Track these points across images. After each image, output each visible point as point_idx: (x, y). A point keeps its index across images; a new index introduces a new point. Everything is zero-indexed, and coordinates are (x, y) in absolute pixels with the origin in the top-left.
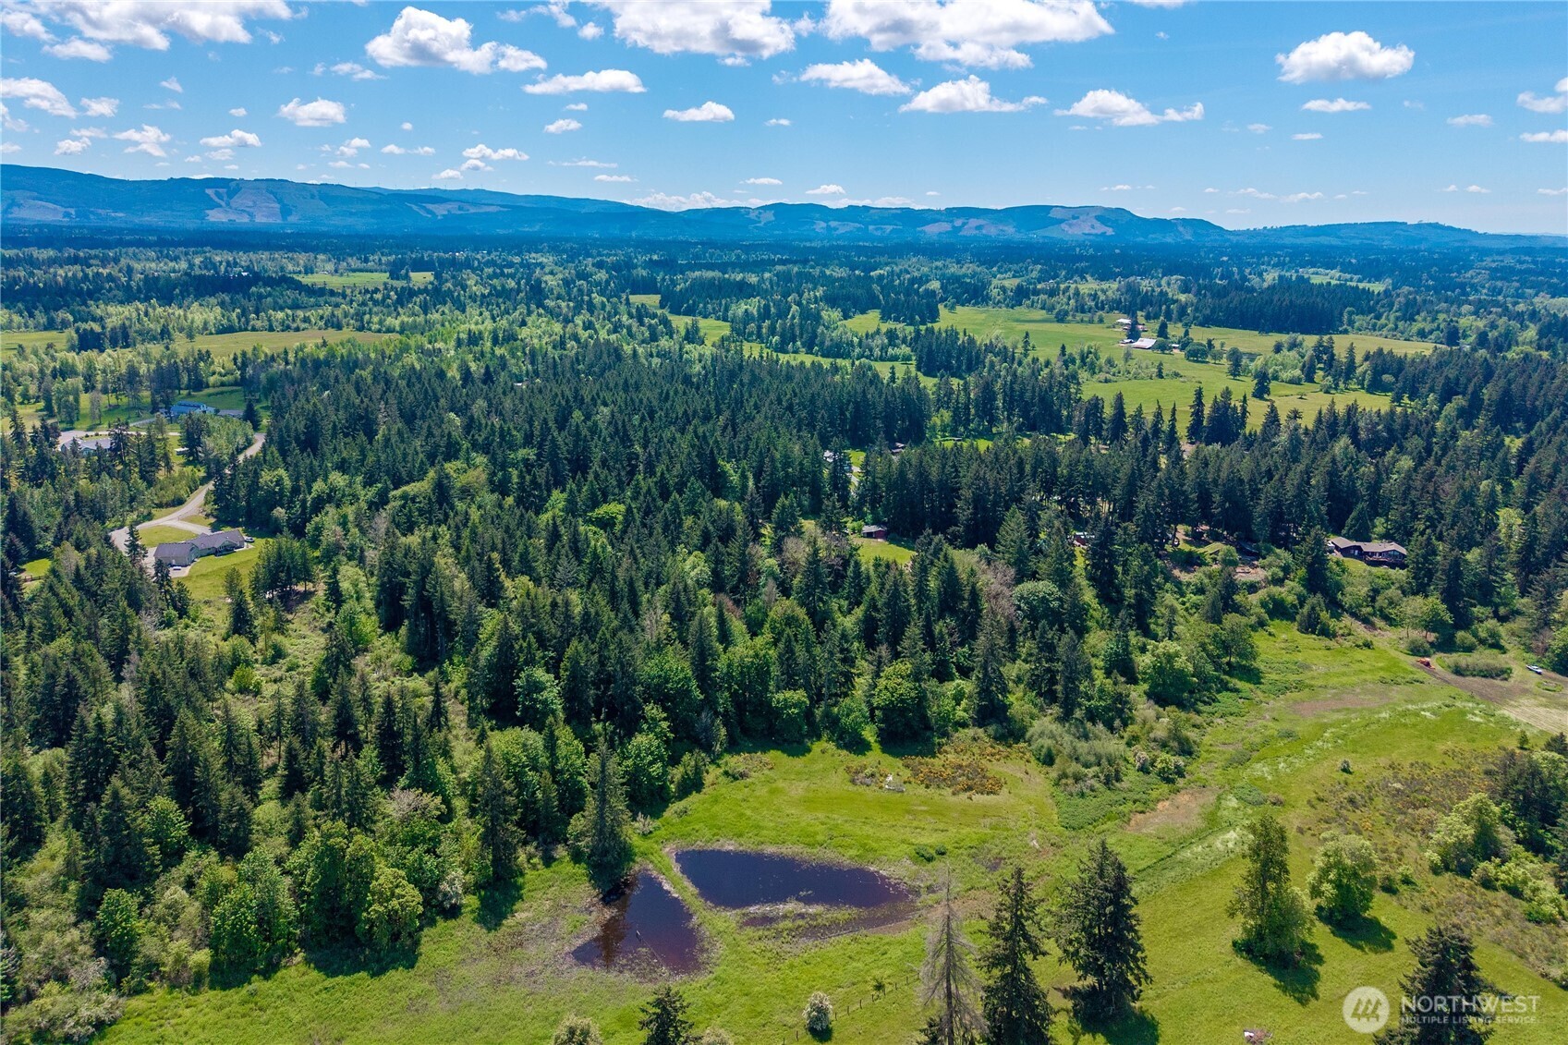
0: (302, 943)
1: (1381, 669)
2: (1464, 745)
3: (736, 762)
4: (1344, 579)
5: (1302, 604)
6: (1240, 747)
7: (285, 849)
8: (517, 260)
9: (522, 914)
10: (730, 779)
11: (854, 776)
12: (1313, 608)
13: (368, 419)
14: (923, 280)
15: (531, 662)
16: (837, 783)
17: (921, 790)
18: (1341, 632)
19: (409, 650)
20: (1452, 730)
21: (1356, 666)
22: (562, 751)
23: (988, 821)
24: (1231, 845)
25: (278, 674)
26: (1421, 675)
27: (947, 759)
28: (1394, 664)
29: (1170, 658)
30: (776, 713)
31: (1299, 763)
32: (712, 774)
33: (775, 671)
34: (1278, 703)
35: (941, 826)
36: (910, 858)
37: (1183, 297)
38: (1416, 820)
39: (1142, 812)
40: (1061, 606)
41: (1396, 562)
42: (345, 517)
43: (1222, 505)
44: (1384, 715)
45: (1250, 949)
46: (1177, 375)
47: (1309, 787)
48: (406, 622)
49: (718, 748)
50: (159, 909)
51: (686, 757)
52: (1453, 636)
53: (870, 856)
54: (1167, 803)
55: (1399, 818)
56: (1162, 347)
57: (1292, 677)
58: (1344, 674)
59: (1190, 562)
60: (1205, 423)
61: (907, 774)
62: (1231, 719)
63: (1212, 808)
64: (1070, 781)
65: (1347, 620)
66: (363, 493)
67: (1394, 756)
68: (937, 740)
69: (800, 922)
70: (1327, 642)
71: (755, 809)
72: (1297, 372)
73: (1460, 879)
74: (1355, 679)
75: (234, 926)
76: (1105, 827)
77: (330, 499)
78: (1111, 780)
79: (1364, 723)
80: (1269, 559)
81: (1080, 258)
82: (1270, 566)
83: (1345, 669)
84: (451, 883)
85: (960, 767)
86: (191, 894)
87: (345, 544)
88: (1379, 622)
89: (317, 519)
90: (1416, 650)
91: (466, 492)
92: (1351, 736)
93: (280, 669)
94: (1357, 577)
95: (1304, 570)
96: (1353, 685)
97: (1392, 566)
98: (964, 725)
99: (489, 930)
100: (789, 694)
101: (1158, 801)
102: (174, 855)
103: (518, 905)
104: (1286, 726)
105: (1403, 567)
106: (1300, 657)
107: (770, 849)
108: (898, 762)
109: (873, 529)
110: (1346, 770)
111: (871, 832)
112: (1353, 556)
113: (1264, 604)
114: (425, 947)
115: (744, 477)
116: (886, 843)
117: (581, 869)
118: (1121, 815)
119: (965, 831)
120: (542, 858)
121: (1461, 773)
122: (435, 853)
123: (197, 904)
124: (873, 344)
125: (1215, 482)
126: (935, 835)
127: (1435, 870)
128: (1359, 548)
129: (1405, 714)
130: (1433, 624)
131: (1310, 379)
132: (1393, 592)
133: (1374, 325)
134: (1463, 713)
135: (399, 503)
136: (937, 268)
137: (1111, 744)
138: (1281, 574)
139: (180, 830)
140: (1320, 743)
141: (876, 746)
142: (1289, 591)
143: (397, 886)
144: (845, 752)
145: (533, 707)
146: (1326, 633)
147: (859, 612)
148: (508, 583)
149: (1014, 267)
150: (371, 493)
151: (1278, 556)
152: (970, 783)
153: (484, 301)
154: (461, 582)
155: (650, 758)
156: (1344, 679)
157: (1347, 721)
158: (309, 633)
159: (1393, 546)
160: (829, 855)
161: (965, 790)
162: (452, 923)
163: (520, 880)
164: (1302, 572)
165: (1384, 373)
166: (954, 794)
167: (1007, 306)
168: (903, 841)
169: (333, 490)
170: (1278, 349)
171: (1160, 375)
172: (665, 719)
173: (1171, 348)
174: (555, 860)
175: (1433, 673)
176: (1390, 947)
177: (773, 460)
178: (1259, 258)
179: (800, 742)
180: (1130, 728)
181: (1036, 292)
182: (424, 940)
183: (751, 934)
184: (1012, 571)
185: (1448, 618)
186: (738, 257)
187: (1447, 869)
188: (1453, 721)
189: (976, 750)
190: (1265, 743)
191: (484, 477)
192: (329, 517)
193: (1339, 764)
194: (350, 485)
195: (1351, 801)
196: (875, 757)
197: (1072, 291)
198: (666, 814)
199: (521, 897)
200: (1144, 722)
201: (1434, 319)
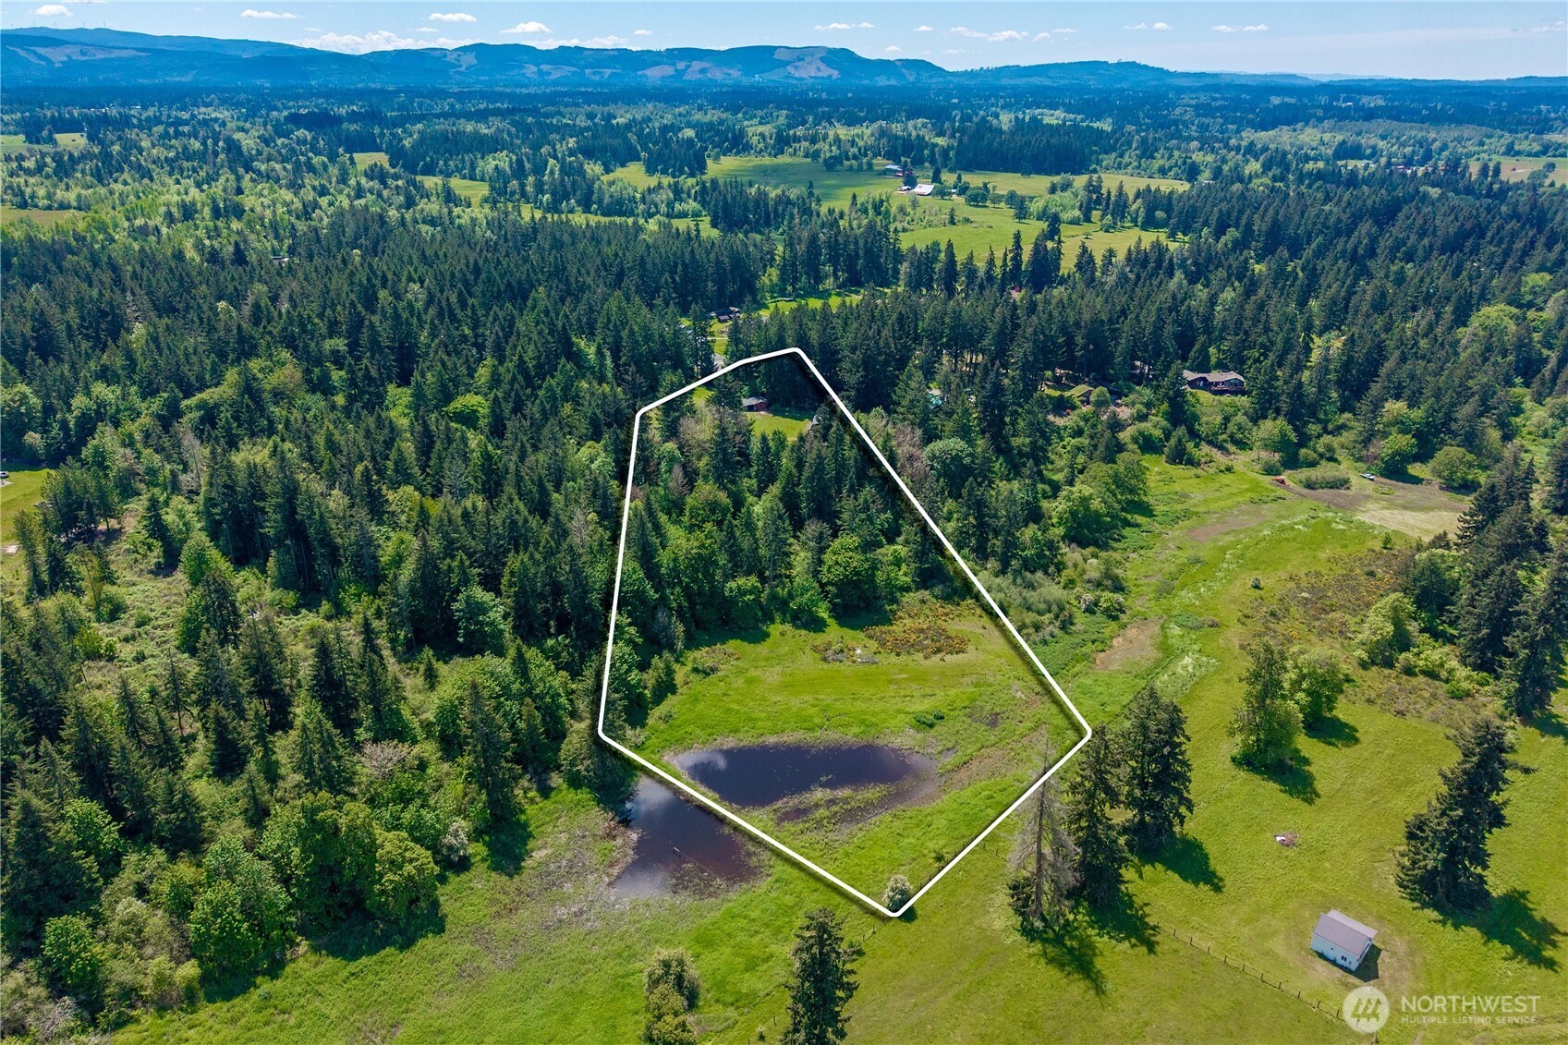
0: (302, 930)
1: (1248, 490)
2: (1339, 551)
3: (702, 656)
4: (1198, 408)
5: (1168, 437)
6: (1159, 576)
7: (248, 832)
8: (185, 115)
9: (538, 855)
10: (702, 675)
11: (823, 654)
12: (1180, 440)
13: (114, 315)
14: (674, 128)
15: (466, 581)
16: (808, 663)
17: (893, 658)
18: (1203, 460)
19: (283, 583)
20: (1325, 539)
21: (1226, 490)
22: (536, 673)
23: (967, 680)
24: (1190, 669)
25: (127, 631)
26: (1281, 492)
27: (903, 626)
28: (1255, 487)
29: (1085, 501)
30: (731, 602)
31: (1217, 586)
32: (681, 674)
33: (722, 559)
34: (1175, 533)
35: (928, 691)
36: (913, 727)
37: (941, 141)
38: (1330, 623)
39: (1103, 651)
40: (973, 462)
41: (1237, 389)
42: (130, 436)
43: (1085, 347)
44: (1266, 532)
45: (1248, 761)
46: (967, 220)
47: (1233, 606)
48: (273, 553)
49: (680, 645)
50: (114, 926)
51: (655, 660)
52: (1296, 454)
53: (873, 731)
54: (1120, 639)
55: (1317, 624)
56: (941, 193)
57: (1179, 507)
58: (1219, 499)
59: (1062, 406)
60: (1023, 268)
61: (873, 645)
62: (1142, 552)
63: (1160, 639)
64: (1031, 630)
65: (1206, 449)
66: (144, 405)
67: (1289, 568)
68: (888, 608)
69: (835, 809)
70: (1193, 471)
71: (739, 702)
72: (1077, 213)
73: (1387, 671)
74: (1229, 502)
75: (222, 929)
76: (1076, 669)
77: (100, 416)
78: (1066, 625)
79: (1254, 542)
80: (1132, 397)
81: (819, 103)
82: (1133, 404)
83: (1218, 494)
84: (456, 835)
85: (922, 631)
86: (148, 901)
87: (141, 469)
88: (1232, 448)
89: (95, 442)
90: (1270, 470)
91: (278, 395)
92: (1249, 554)
93: (125, 625)
94: (1208, 407)
95: (1166, 404)
96: (1230, 508)
97: (1235, 393)
98: (907, 589)
99: (511, 876)
100: (741, 581)
101: (1112, 638)
102: (111, 864)
103: (531, 844)
104: (1191, 553)
105: (1243, 393)
106: (1177, 487)
107: (771, 740)
108: (860, 635)
109: (753, 401)
110: (1257, 587)
111: (864, 706)
112: (1199, 388)
113: (1135, 440)
114: (447, 907)
115: (599, 353)
116: (883, 716)
117: (584, 795)
118: (1085, 657)
119: (953, 692)
120: (538, 791)
121: (1347, 577)
122: (429, 807)
123: (160, 912)
124: (657, 199)
125: (1077, 324)
126: (926, 701)
127: (1364, 665)
128: (1204, 379)
129: (1282, 529)
130: (1281, 445)
131: (1088, 220)
132: (1241, 418)
133: (1120, 164)
134: (1328, 523)
135: (196, 415)
136: (680, 115)
137: (1051, 590)
138: (1145, 410)
139: (110, 834)
140: (1225, 565)
141: (830, 621)
142: (1154, 426)
143: (406, 850)
144: (803, 632)
145: (481, 631)
146: (1192, 462)
147: (775, 489)
148: (391, 496)
149: (759, 113)
150: (156, 404)
151: (1139, 393)
152: (938, 645)
153: (172, 166)
154: (337, 501)
155: (625, 667)
156: (1221, 503)
157: (1239, 542)
158: (135, 578)
159: (1232, 375)
160: (833, 736)
161: (935, 653)
162: (464, 877)
163: (523, 817)
164: (1165, 406)
165: (1156, 211)
166: (926, 658)
167: (770, 154)
168: (899, 712)
169: (102, 404)
170: (1053, 190)
171: (952, 222)
172: (630, 625)
173: (950, 194)
174: (552, 789)
175: (1288, 488)
176: (1357, 741)
177: (632, 332)
178: (986, 100)
179: (756, 628)
180: (1064, 573)
181: (796, 139)
182: (442, 899)
183: (793, 830)
184: (919, 432)
185: (1293, 437)
186: (452, 106)
187: (1373, 663)
188: (1323, 532)
189: (927, 612)
190: (1181, 571)
191: (298, 375)
192: (106, 438)
193: (1250, 583)
194: (124, 397)
195: (1273, 614)
196: (834, 633)
197: (831, 137)
198: (650, 721)
199: (530, 835)
200: (1075, 566)
201: (1171, 156)
